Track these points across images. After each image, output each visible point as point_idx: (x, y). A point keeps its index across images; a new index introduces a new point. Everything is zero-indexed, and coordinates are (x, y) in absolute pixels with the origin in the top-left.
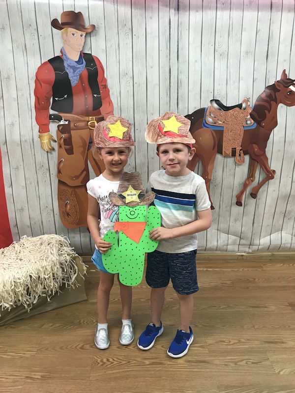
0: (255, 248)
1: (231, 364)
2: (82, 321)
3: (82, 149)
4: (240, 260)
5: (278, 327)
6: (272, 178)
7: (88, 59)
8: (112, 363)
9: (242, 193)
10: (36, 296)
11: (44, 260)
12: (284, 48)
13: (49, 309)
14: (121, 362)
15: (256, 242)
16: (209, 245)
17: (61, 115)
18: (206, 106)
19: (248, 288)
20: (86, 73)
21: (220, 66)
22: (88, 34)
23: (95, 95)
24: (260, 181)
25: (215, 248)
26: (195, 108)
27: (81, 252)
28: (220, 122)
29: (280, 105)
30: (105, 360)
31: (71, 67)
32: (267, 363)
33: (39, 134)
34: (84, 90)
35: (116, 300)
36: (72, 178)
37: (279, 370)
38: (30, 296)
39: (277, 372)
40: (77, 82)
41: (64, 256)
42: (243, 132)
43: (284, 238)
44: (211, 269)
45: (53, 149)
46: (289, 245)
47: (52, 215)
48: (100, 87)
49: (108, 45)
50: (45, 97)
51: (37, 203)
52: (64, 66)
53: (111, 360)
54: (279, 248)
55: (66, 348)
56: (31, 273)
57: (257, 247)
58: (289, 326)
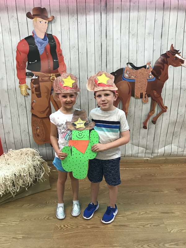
0: (155, 155)
1: (141, 226)
2: (48, 202)
3: (46, 94)
4: (146, 162)
5: (169, 203)
6: (165, 111)
7: (50, 38)
8: (68, 228)
9: (146, 121)
10: (18, 187)
11: (23, 164)
12: (172, 31)
13: (27, 195)
14: (73, 227)
15: (156, 151)
16: (127, 154)
17: (33, 72)
18: (124, 67)
19: (151, 180)
20: (49, 46)
21: (133, 41)
22: (50, 22)
23: (55, 60)
24: (158, 114)
25: (130, 155)
26: (117, 68)
27: (46, 159)
28: (133, 77)
29: (170, 66)
30: (62, 226)
31: (39, 42)
32: (163, 225)
33: (19, 85)
34: (48, 57)
35: (69, 188)
36: (40, 112)
37: (170, 230)
38: (14, 187)
39: (169, 231)
40: (43, 52)
41: (36, 161)
42: (147, 83)
43: (173, 148)
44: (128, 169)
45: (29, 94)
46: (176, 153)
47: (28, 136)
48: (58, 55)
49: (63, 29)
50: (23, 61)
51: (18, 129)
52: (35, 42)
53: (66, 226)
54: (170, 155)
55: (38, 219)
56: (15, 172)
57: (156, 154)
58: (176, 203)
